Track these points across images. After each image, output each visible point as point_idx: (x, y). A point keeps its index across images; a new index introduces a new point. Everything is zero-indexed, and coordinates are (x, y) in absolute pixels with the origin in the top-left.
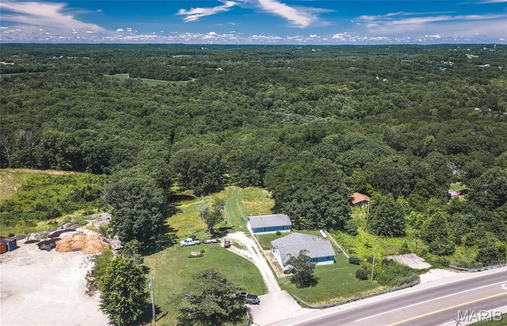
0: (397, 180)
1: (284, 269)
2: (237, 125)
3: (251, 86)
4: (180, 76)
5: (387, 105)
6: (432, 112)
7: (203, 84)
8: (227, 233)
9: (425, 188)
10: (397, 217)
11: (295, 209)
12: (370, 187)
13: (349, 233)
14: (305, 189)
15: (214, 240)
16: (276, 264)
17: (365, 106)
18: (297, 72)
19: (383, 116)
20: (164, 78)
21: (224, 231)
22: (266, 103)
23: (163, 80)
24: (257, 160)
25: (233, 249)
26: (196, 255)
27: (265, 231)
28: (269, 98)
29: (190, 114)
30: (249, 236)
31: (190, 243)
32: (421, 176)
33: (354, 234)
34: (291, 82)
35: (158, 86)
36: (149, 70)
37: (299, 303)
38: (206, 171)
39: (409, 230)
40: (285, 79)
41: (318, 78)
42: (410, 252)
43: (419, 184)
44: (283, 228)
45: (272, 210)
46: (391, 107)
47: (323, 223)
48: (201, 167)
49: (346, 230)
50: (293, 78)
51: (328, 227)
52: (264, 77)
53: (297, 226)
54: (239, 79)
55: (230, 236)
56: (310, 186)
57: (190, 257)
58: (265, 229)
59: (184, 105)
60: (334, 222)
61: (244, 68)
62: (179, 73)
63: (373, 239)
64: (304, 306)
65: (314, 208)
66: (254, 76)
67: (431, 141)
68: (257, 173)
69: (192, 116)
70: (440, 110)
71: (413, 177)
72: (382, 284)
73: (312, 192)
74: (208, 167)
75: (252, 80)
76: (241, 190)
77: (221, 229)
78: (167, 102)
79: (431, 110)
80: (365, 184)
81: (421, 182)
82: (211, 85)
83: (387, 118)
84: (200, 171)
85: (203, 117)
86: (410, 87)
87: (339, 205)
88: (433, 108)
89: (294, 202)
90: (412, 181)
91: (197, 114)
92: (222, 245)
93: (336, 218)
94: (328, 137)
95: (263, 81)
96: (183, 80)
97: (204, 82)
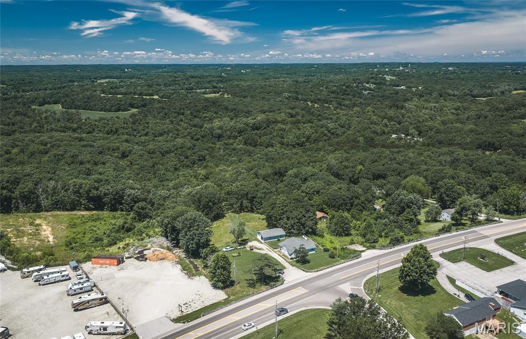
0: (342, 201)
1: (290, 257)
2: (201, 160)
3: (195, 116)
4: (119, 107)
5: (322, 133)
6: (359, 140)
7: (146, 116)
8: (247, 242)
9: (360, 205)
10: (347, 224)
11: (287, 224)
12: (326, 207)
13: (319, 236)
14: (291, 212)
15: (242, 247)
16: (284, 255)
17: (303, 134)
18: (236, 100)
19: (321, 144)
20: (102, 109)
21: (245, 242)
22: (216, 134)
23: (100, 111)
24: (247, 194)
25: (255, 250)
26: (236, 255)
27: (270, 239)
28: (219, 131)
29: (160, 152)
30: (261, 243)
31: (229, 250)
32: (357, 198)
33: (322, 236)
34: (232, 111)
35: (101, 119)
36: (84, 100)
37: (304, 271)
38: (214, 204)
39: (353, 232)
40: (226, 108)
41: (257, 107)
42: (355, 243)
43: (356, 203)
44: (281, 236)
45: (267, 227)
46: (325, 135)
47: (304, 231)
48: (210, 201)
49: (317, 234)
50: (234, 107)
51: (307, 234)
52: (206, 106)
53: (289, 234)
54: (180, 109)
55: (250, 244)
56: (294, 210)
57: (233, 256)
58: (270, 238)
60: (310, 230)
61: (181, 96)
62: (118, 104)
63: (333, 238)
64: (307, 272)
65: (297, 223)
66: (196, 106)
67: (361, 170)
68: (248, 203)
69: (163, 155)
70: (365, 138)
71: (352, 199)
72: (343, 259)
73: (295, 213)
74: (216, 201)
75: (194, 110)
76: (237, 215)
77: (242, 241)
79: (358, 138)
80: (322, 205)
81: (356, 201)
82: (154, 117)
83: (324, 146)
84: (210, 204)
85: (173, 155)
86: (340, 113)
87: (312, 220)
88: (360, 137)
89: (285, 220)
90: (352, 201)
91: (167, 152)
92: (248, 249)
93: (311, 228)
94: (290, 172)
95: (205, 110)
96: (123, 111)
97: (147, 113)
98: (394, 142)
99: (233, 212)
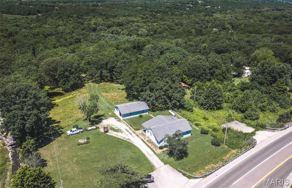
0: (202, 71)
2: (77, 42)
3: (80, 18)
4: (30, 12)
5: (165, 28)
6: (192, 31)
7: (46, 17)
8: (102, 119)
9: (221, 75)
11: (150, 97)
12: (186, 77)
13: (188, 110)
14: (156, 82)
15: (94, 127)
16: (150, 141)
17: (152, 29)
18: (107, 9)
19: (165, 34)
20: (18, 13)
21: (99, 119)
22: (92, 28)
23: (18, 15)
24: (107, 64)
25: (111, 133)
26: (83, 142)
27: (131, 115)
28: (94, 25)
29: (44, 35)
30: (119, 120)
31: (75, 132)
32: (217, 68)
33: (191, 110)
34: (104, 16)
35: (15, 19)
36: (7, 8)
37: (184, 175)
38: (71, 73)
39: (225, 105)
40: (101, 14)
41: (121, 13)
42: (233, 120)
43: (217, 73)
44: (143, 112)
45: (126, 98)
46: (167, 30)
47: (170, 105)
48: (66, 70)
49: (186, 108)
50: (105, 13)
51: (175, 107)
52: (87, 13)
53: (153, 109)
54: (71, 14)
55: (105, 122)
56: (159, 79)
57: (79, 144)
58: (131, 114)
59: (38, 29)
60: (178, 104)
61: (72, 7)
62: (29, 10)
63: (208, 114)
64: (190, 177)
65: (164, 95)
66: (81, 12)
68: (108, 72)
69: (45, 37)
70: (196, 30)
71: (212, 69)
73: (161, 83)
74: (73, 70)
75: (79, 14)
76: (97, 85)
77: (96, 117)
78: (25, 28)
79: (191, 30)
80: (182, 75)
81: (218, 71)
82: (53, 18)
83: (167, 35)
84: (66, 73)
85: (54, 37)
86: (174, 18)
87: (179, 91)
88: (192, 29)
89: (148, 92)
90: (212, 71)
91: (49, 35)
92: (102, 130)
93: (179, 101)
94: (147, 46)
95: (87, 15)
96: (33, 15)
97: (47, 16)
98: (216, 32)
99: (93, 82)
